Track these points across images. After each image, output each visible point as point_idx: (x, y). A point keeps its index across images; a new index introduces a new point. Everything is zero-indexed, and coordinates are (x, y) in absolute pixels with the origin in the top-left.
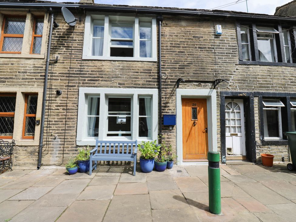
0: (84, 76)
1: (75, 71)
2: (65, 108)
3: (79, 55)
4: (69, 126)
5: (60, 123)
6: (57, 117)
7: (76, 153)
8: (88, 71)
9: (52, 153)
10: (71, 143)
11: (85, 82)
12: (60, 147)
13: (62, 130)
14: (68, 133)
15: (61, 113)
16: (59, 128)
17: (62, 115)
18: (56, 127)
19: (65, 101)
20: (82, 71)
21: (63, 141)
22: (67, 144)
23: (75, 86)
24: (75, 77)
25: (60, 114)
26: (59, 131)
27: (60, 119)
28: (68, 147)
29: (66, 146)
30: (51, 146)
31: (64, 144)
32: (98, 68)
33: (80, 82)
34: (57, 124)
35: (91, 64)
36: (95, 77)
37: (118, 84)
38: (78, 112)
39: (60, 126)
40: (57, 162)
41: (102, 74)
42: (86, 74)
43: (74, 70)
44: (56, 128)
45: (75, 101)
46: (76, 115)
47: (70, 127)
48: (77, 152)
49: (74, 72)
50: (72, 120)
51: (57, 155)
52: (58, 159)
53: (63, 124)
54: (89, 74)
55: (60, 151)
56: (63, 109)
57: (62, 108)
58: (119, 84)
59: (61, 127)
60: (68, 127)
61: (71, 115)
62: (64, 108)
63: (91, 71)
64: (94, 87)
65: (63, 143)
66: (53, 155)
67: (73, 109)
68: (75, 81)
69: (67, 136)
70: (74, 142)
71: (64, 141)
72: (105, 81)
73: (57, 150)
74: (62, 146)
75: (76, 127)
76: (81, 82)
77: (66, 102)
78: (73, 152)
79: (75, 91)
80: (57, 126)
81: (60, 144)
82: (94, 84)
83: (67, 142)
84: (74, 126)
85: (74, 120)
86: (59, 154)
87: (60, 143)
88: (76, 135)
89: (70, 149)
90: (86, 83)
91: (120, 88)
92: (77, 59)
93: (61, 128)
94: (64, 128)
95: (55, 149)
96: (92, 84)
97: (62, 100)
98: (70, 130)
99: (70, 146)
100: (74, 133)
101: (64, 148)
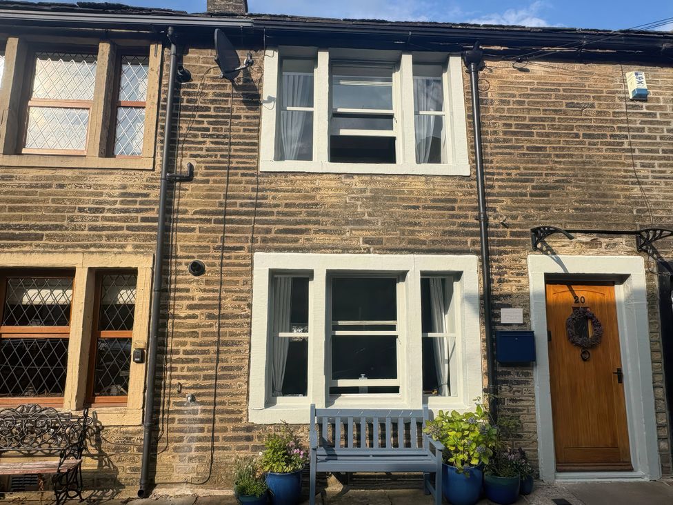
0: (266, 220)
1: (241, 205)
2: (216, 312)
3: (249, 161)
4: (225, 364)
5: (200, 357)
6: (192, 339)
7: (247, 448)
8: (278, 206)
9: (179, 448)
10: (233, 416)
11: (269, 236)
12: (202, 430)
13: (206, 377)
14: (222, 387)
15: (204, 326)
16: (197, 373)
17: (205, 334)
18: (189, 370)
19: (213, 291)
20: (260, 205)
21: (209, 411)
22: (222, 420)
23: (241, 248)
24: (242, 222)
25: (199, 330)
26: (198, 382)
27: (200, 345)
28: (225, 430)
29: (218, 425)
30: (176, 425)
31: (214, 421)
32: (306, 197)
33: (255, 236)
34: (193, 361)
35: (283, 185)
36: (297, 223)
37: (361, 241)
38: (251, 323)
39: (200, 365)
40: (195, 475)
41: (316, 214)
42: (272, 213)
43: (239, 201)
44: (190, 373)
45: (241, 291)
46: (246, 332)
47: (230, 368)
48: (251, 444)
49: (238, 208)
50: (234, 348)
51: (193, 454)
52: (194, 464)
53: (211, 360)
54: (278, 213)
55: (200, 440)
56: (210, 316)
57: (205, 311)
58: (366, 241)
59: (204, 370)
60: (224, 369)
61: (232, 334)
62: (211, 311)
63: (286, 204)
64: (296, 250)
65: (211, 416)
66: (180, 454)
67: (237, 316)
68: (241, 235)
69: (222, 395)
70: (241, 412)
71: (214, 412)
72: (325, 231)
73: (191, 440)
74: (207, 426)
75: (246, 368)
76: (259, 237)
77: (217, 295)
78: (241, 444)
79: (243, 262)
80: (190, 365)
81: (202, 421)
82: (296, 241)
83: (223, 412)
84: (240, 364)
85: (239, 348)
86: (198, 449)
87: (200, 416)
88: (248, 391)
89: (230, 434)
90: (273, 240)
91: (369, 252)
92: (246, 172)
93: (202, 373)
94: (212, 372)
95: (186, 436)
96: (288, 242)
97: (205, 290)
98: (231, 377)
99: (230, 426)
100: (240, 386)
101: (213, 431)
